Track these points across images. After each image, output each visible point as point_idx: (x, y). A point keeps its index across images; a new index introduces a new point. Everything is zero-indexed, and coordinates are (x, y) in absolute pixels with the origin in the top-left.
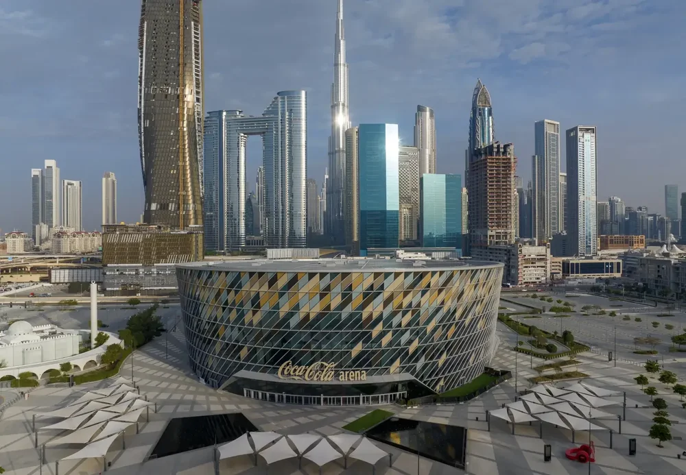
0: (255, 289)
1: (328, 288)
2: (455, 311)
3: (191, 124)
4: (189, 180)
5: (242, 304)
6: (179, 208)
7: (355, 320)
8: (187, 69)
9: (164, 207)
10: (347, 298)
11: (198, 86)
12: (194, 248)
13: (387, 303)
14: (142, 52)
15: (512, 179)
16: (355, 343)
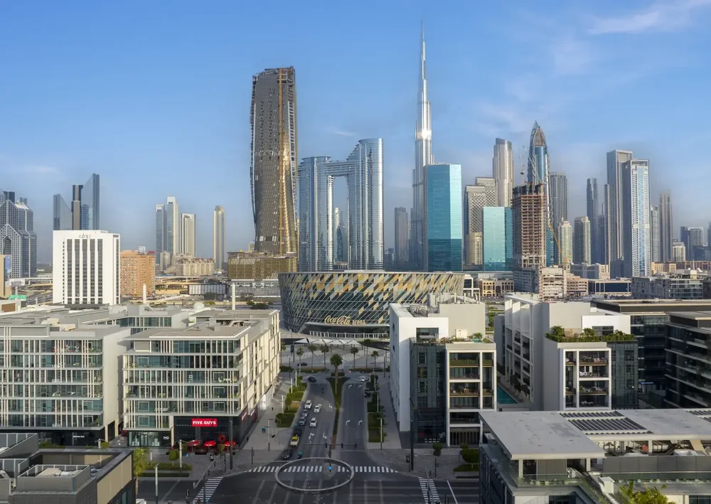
0: (314, 281)
1: (347, 281)
2: (414, 295)
3: (288, 177)
4: (286, 219)
5: (308, 290)
6: (279, 240)
7: (360, 296)
8: (285, 137)
9: (269, 239)
10: (356, 286)
11: (292, 150)
12: (290, 265)
13: (375, 288)
14: (253, 126)
15: (542, 213)
16: (360, 308)
